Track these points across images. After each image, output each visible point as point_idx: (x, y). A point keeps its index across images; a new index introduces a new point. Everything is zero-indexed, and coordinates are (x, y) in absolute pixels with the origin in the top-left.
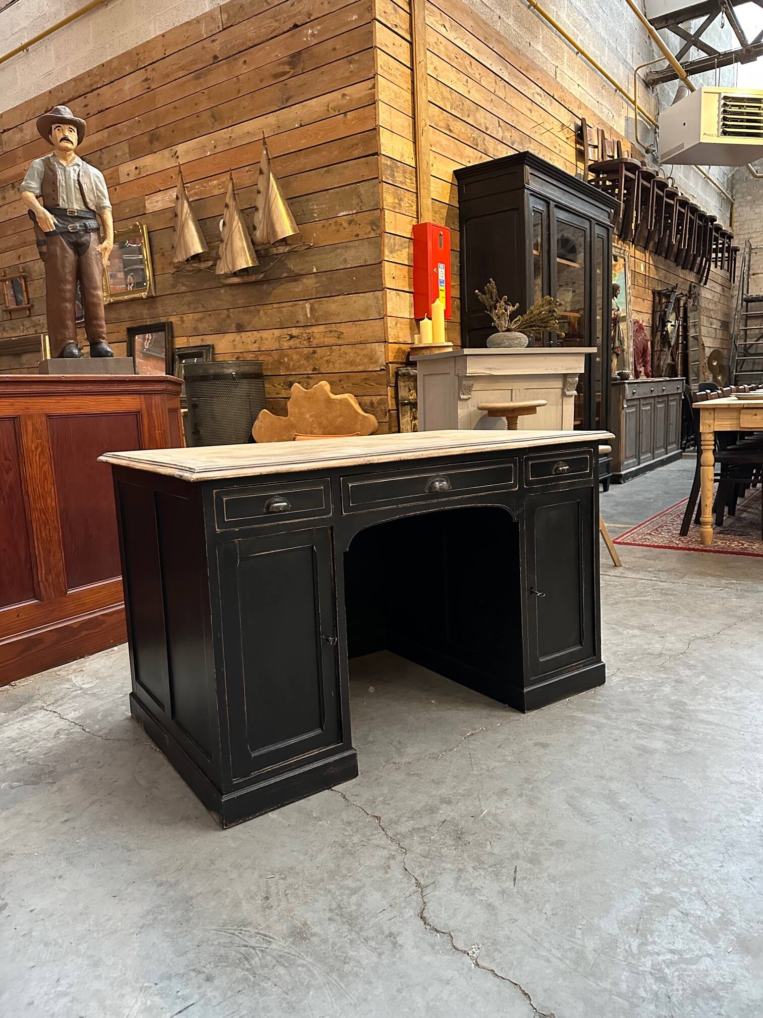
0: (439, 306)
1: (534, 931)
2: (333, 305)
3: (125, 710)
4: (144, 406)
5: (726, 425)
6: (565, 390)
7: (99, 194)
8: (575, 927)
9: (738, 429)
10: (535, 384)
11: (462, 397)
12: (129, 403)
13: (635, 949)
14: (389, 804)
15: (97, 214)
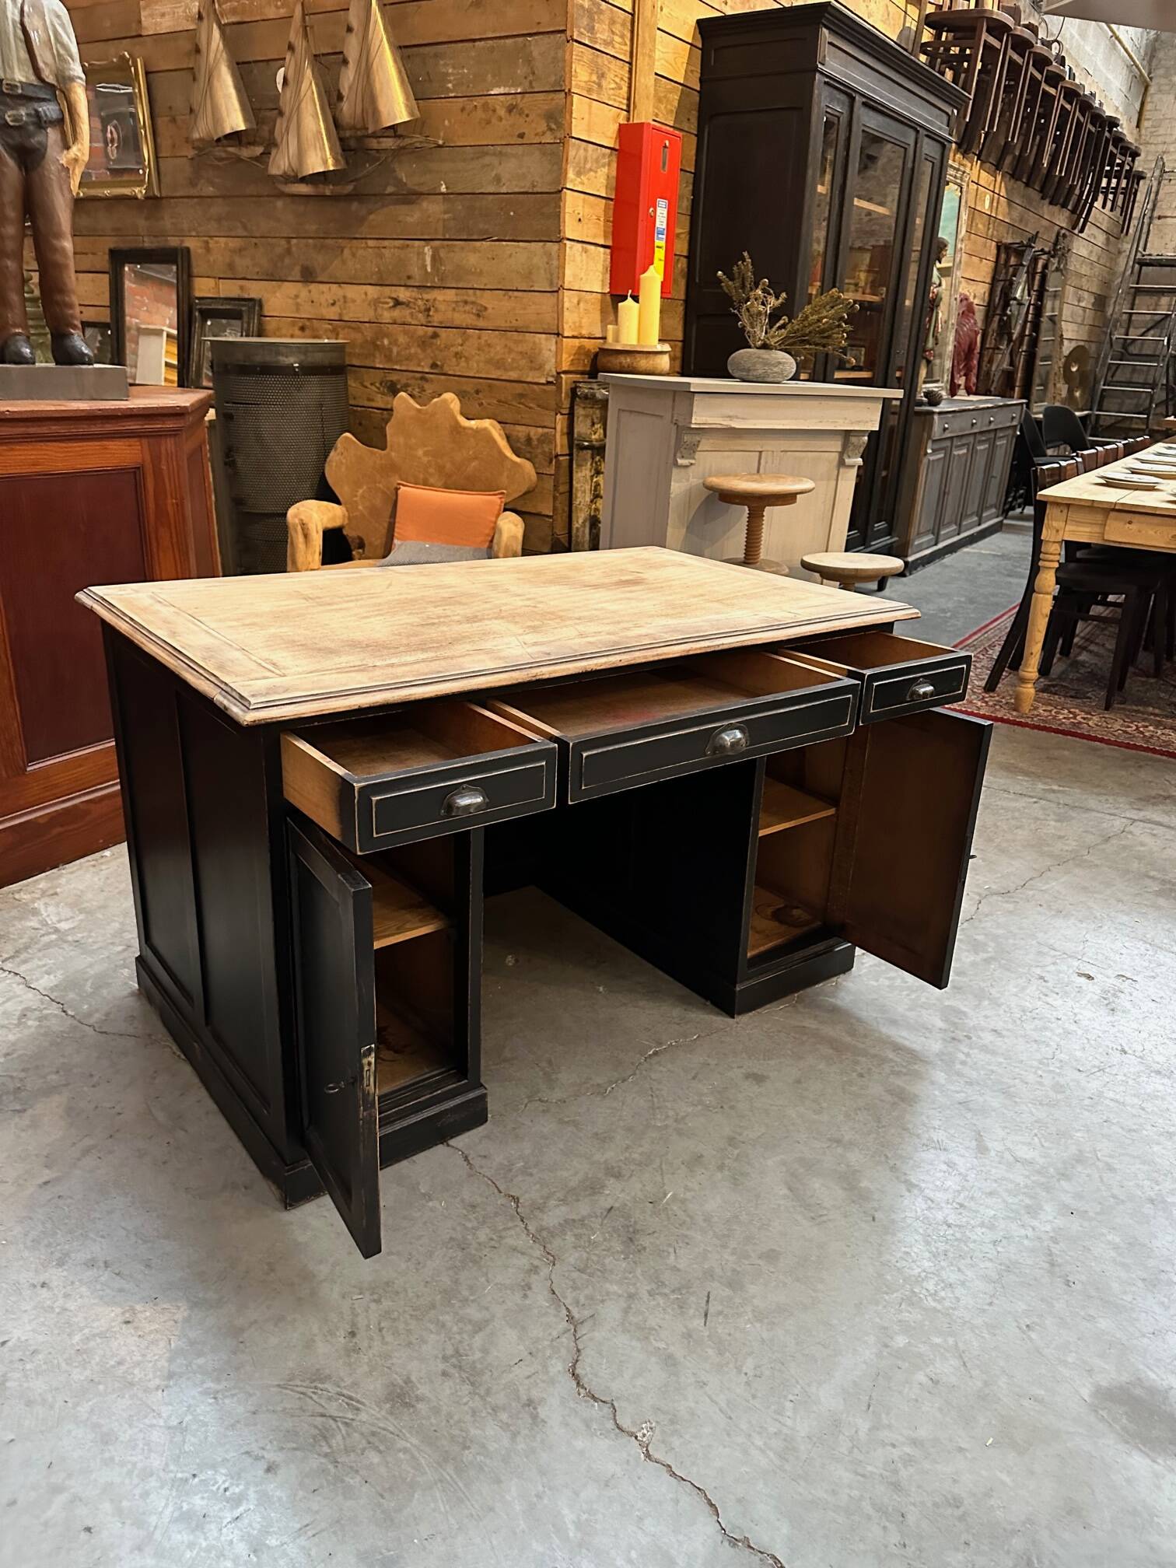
0: (653, 278)
1: (729, 1402)
2: (473, 257)
3: (128, 979)
4: (148, 458)
5: (1082, 532)
6: (845, 457)
7: (62, 52)
8: (785, 1397)
9: (1100, 542)
10: (798, 444)
11: (680, 461)
12: (120, 453)
13: (862, 1434)
14: (531, 1175)
15: (58, 90)
